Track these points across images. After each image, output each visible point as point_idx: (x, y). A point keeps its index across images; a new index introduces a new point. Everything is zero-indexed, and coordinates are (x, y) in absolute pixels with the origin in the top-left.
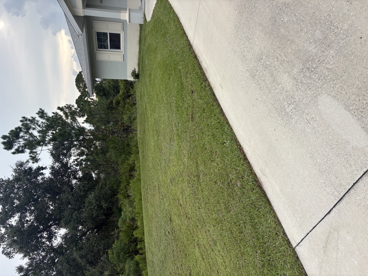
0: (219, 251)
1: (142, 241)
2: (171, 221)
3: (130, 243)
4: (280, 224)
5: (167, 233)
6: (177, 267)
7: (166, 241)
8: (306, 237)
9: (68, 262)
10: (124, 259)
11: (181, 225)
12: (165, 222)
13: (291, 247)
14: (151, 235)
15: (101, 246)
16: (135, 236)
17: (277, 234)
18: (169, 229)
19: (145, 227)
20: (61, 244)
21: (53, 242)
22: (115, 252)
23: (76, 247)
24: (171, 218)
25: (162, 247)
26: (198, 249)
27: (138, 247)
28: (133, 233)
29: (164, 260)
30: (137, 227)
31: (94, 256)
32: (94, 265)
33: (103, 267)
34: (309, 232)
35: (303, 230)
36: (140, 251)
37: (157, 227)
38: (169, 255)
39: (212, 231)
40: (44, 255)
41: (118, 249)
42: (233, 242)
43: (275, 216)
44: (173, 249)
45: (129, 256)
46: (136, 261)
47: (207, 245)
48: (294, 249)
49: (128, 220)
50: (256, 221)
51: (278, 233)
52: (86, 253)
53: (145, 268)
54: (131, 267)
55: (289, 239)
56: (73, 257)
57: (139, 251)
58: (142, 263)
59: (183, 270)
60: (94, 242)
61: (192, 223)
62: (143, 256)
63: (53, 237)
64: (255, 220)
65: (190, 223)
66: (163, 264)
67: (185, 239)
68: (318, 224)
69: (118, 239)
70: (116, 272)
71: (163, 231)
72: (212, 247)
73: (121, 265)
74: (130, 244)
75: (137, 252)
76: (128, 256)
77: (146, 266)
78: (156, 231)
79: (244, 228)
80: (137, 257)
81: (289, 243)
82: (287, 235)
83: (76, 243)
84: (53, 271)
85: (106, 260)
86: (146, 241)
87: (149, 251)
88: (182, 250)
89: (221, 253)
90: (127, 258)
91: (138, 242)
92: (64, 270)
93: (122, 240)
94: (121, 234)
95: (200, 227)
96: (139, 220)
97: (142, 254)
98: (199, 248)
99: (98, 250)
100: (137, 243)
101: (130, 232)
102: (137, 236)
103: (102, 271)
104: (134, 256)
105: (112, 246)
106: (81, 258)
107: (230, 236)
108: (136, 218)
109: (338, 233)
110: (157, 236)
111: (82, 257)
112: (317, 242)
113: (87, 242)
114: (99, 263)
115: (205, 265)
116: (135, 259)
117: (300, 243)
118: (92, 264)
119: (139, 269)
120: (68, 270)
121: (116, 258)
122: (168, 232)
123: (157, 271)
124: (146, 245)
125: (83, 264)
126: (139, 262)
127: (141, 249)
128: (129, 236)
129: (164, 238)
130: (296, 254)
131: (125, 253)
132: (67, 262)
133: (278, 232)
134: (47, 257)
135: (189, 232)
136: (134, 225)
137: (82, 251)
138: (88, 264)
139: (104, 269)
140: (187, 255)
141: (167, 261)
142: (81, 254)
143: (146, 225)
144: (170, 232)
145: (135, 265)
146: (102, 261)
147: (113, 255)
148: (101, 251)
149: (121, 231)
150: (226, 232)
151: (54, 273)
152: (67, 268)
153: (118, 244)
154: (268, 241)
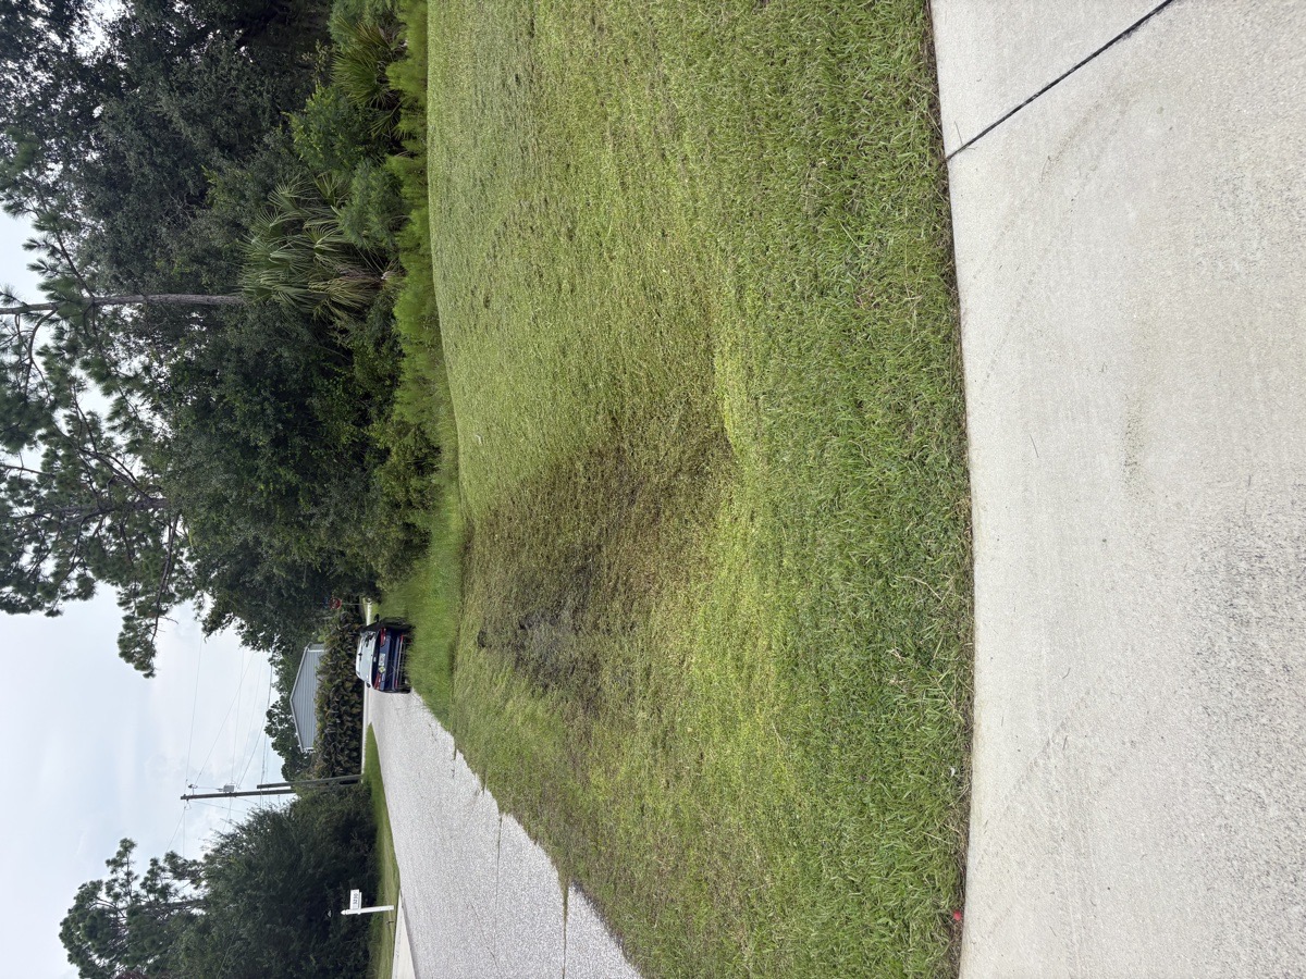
0: (685, 158)
1: (418, 108)
2: (532, 35)
3: (374, 106)
4: (932, 67)
5: (511, 81)
6: (531, 206)
7: (502, 111)
8: (1004, 119)
9: (140, 126)
10: (350, 159)
11: (567, 55)
12: (510, 36)
13: (936, 155)
14: (450, 84)
15: (261, 95)
16: (393, 85)
17: (907, 102)
18: (519, 66)
19: (432, 51)
20: (109, 55)
21: (73, 40)
22: (314, 126)
23: (167, 79)
24: (532, 24)
25: (488, 131)
26: (614, 151)
27: (399, 125)
28: (383, 70)
29: (489, 176)
30: (400, 54)
31: (239, 125)
32: (238, 155)
33: (272, 171)
34: (1022, 102)
35: (1004, 95)
36: (409, 145)
37: (475, 54)
38: (509, 163)
39: (677, 79)
40: (45, 80)
41: (328, 120)
42: (741, 126)
43: (926, 33)
44: (524, 142)
45: (367, 154)
46: (391, 175)
47: (648, 137)
48: (945, 162)
49: (367, 17)
50: (851, 47)
51: (913, 99)
52: (205, 108)
53: (421, 201)
54: (373, 189)
55: (940, 127)
56: (158, 112)
57: (403, 144)
58: (410, 185)
59: (548, 217)
60: (234, 73)
61: (610, 49)
62: (417, 162)
63: (70, 19)
64: (845, 43)
65: (601, 49)
66: (483, 192)
67: (574, 109)
68: (1069, 73)
69: (326, 82)
70: (319, 195)
71: (499, 73)
72: (664, 146)
73: (338, 179)
74: (370, 111)
75: (395, 146)
76: (361, 153)
77: (426, 197)
78: (470, 72)
79: (798, 74)
80: (395, 162)
81: (937, 137)
82: (943, 109)
83: (164, 61)
84: (89, 146)
85: (284, 151)
86: (430, 107)
87: (437, 142)
88: (555, 150)
89: (691, 166)
90: (360, 159)
91: (402, 111)
92: (128, 150)
93: (341, 92)
94: (338, 66)
95: (635, 67)
96: (411, 25)
97: (412, 155)
98: (618, 147)
99: (252, 107)
100: (400, 113)
101: (376, 64)
102: (400, 87)
103: (269, 181)
104: (386, 155)
105: (304, 105)
106: (187, 120)
107: (737, 103)
108: (401, 17)
109: (1122, 113)
110: (472, 91)
111: (190, 117)
112: (1034, 141)
113: (207, 67)
114: (258, 155)
115: (628, 208)
116: (386, 166)
117: (975, 140)
118: (229, 151)
119: (400, 203)
120: (142, 153)
121: (321, 149)
122: (517, 78)
123: (460, 211)
124: (432, 120)
125: (198, 144)
126: (401, 178)
127: (411, 136)
128: (370, 80)
129: (497, 100)
130: (945, 178)
131: (353, 139)
132: (137, 123)
133: (916, 96)
134: (60, 93)
135: (590, 85)
136: (390, 40)
137: (189, 95)
138: (216, 149)
139: (276, 177)
140: (572, 170)
141: (497, 182)
142: (187, 106)
143: (437, 45)
144: (524, 79)
145: (386, 184)
146: (267, 147)
147: (308, 136)
148: (264, 113)
149: (339, 54)
150: (726, 86)
151: (95, 155)
152: (139, 147)
153: (326, 102)
154: (868, 128)
